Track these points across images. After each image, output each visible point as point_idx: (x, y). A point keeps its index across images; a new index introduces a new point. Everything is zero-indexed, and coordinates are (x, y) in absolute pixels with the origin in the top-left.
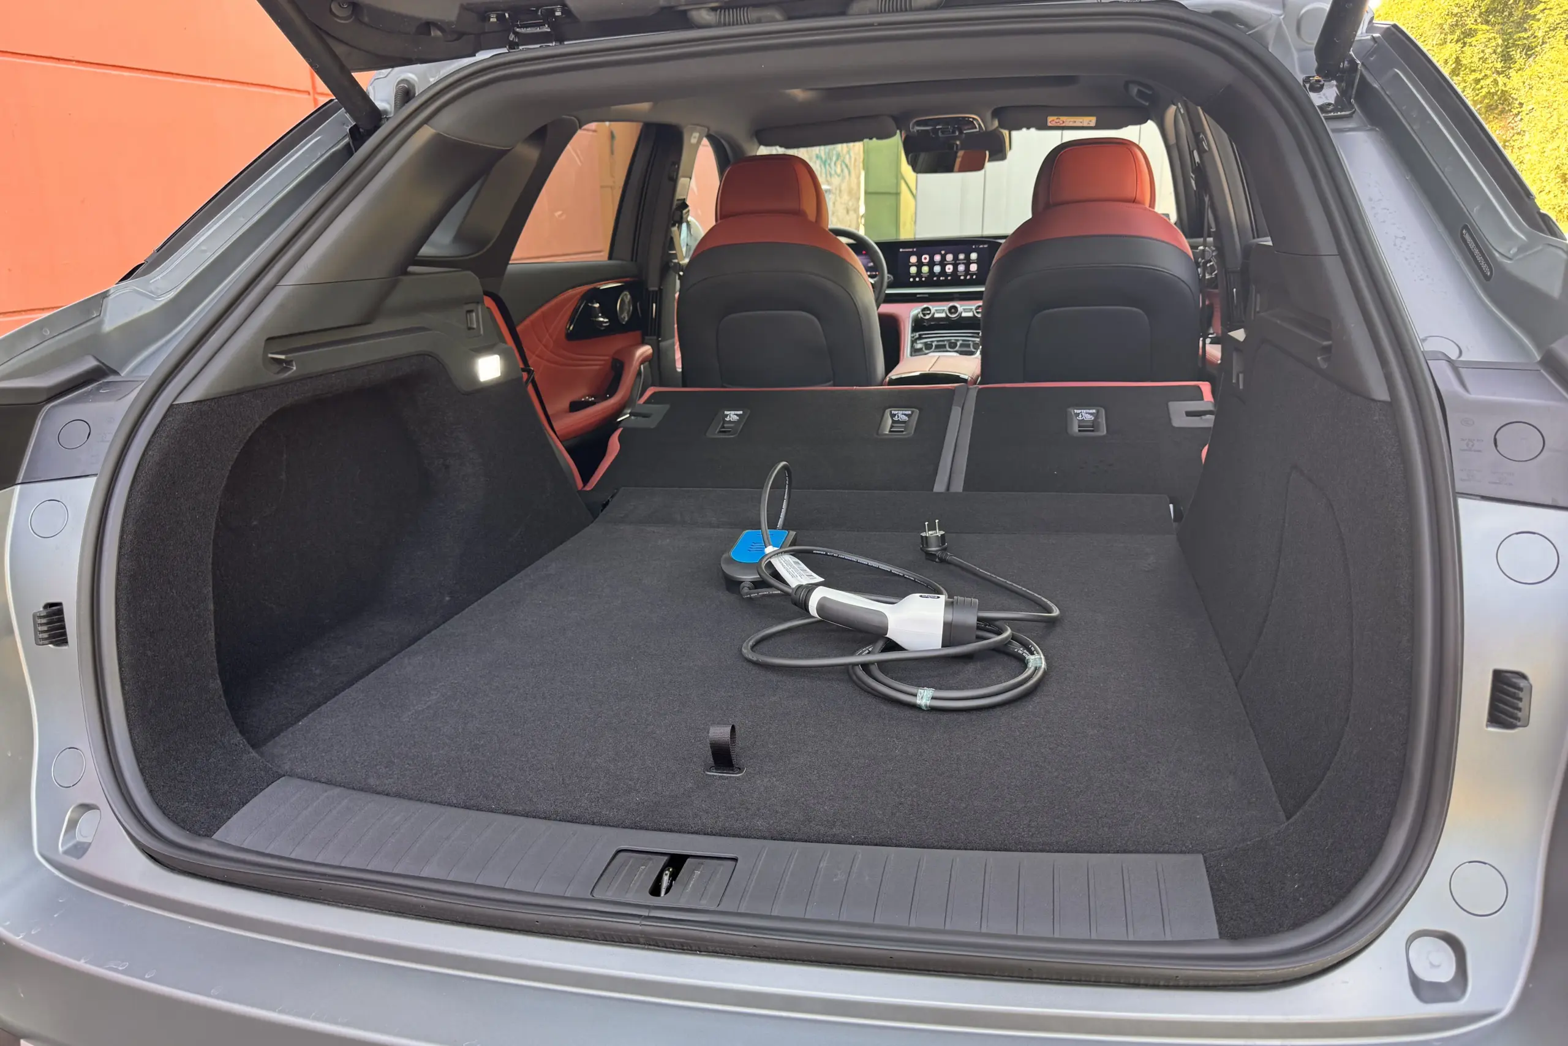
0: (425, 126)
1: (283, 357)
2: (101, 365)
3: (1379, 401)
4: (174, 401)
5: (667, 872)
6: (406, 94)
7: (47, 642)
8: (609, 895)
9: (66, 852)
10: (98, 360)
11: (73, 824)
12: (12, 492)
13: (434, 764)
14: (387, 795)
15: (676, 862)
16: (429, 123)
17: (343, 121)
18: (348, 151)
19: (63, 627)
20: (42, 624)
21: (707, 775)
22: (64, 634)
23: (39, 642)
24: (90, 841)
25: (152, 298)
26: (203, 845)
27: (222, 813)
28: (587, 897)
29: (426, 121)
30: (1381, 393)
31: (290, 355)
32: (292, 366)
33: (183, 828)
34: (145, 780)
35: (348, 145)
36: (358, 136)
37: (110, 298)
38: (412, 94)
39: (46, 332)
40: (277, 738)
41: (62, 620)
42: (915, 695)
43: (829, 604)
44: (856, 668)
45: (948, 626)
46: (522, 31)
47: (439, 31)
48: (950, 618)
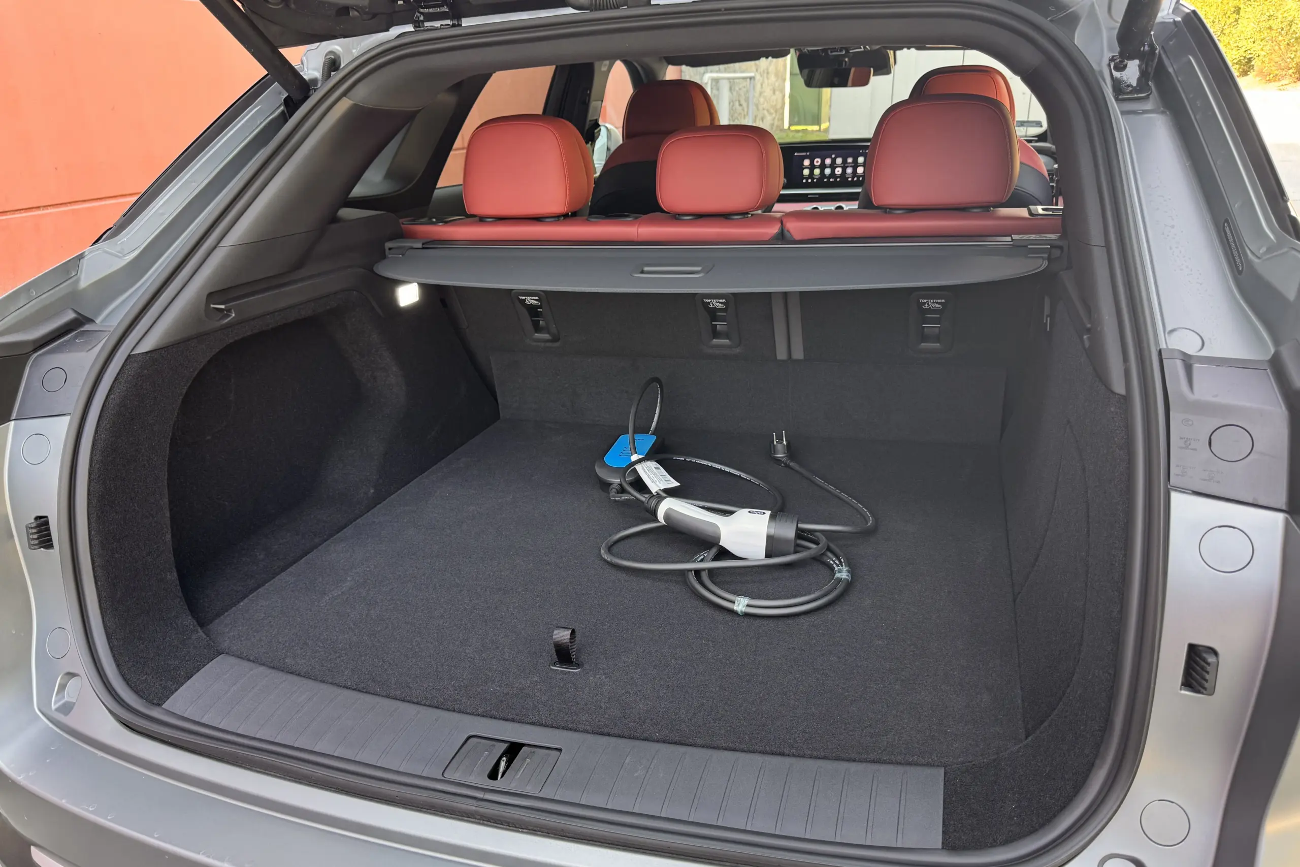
0: (344, 98)
1: (223, 307)
2: (79, 317)
3: (1118, 394)
4: (131, 352)
5: (504, 758)
6: (333, 65)
7: (36, 547)
8: (456, 776)
9: (57, 710)
10: (76, 312)
11: (62, 687)
12: (8, 427)
13: (339, 647)
14: (299, 675)
15: (513, 750)
16: (348, 95)
17: (276, 94)
18: (284, 118)
19: (50, 535)
20: (33, 534)
21: (551, 669)
22: (51, 540)
23: (31, 546)
24: (75, 701)
25: (120, 257)
26: (155, 713)
27: (171, 685)
28: (438, 778)
29: (345, 94)
30: (1119, 388)
31: (227, 305)
32: (232, 313)
33: (142, 697)
34: (114, 656)
35: (283, 112)
36: (291, 105)
37: (86, 258)
38: (337, 64)
39: (32, 293)
40: (222, 617)
41: (48, 529)
42: (733, 602)
43: (674, 515)
44: (690, 573)
45: (770, 539)
46: (426, 10)
47: (356, 13)
48: (772, 532)
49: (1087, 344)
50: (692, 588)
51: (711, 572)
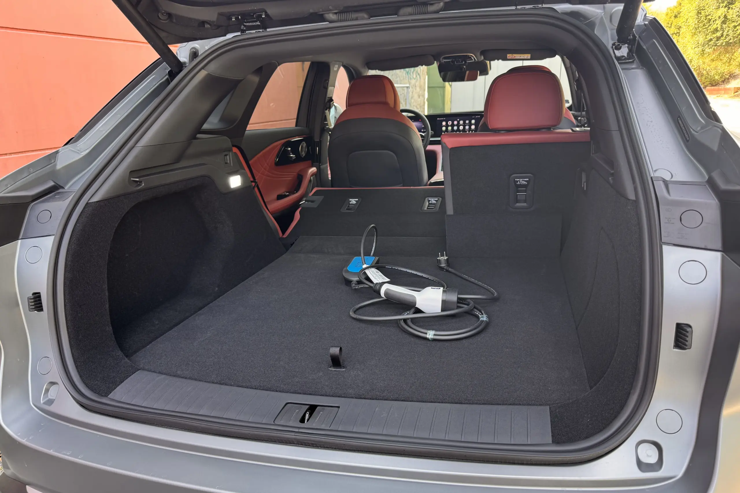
0: (203, 70)
1: (138, 180)
2: (56, 184)
3: (631, 200)
4: (88, 201)
5: (308, 412)
6: (194, 54)
7: (34, 310)
8: (282, 422)
9: (44, 403)
10: (54, 182)
11: (47, 391)
12: (17, 243)
13: (207, 364)
14: (186, 378)
15: (312, 409)
16: (205, 69)
17: (165, 68)
18: (168, 82)
19: (41, 303)
20: (32, 302)
21: (329, 370)
22: (42, 306)
23: (30, 310)
24: (55, 398)
25: (78, 153)
26: (104, 400)
27: (112, 386)
28: (272, 423)
29: (203, 68)
30: (632, 196)
31: (141, 179)
32: (142, 183)
33: (95, 393)
34: (78, 371)
35: (167, 79)
36: (172, 75)
37: (60, 153)
38: (197, 54)
39: (30, 170)
40: (137, 353)
41: (40, 300)
42: (426, 334)
43: (389, 292)
44: (401, 321)
45: (444, 302)
46: (247, 24)
47: (209, 26)
48: (445, 298)
49: (611, 182)
50: (402, 328)
51: (412, 320)
